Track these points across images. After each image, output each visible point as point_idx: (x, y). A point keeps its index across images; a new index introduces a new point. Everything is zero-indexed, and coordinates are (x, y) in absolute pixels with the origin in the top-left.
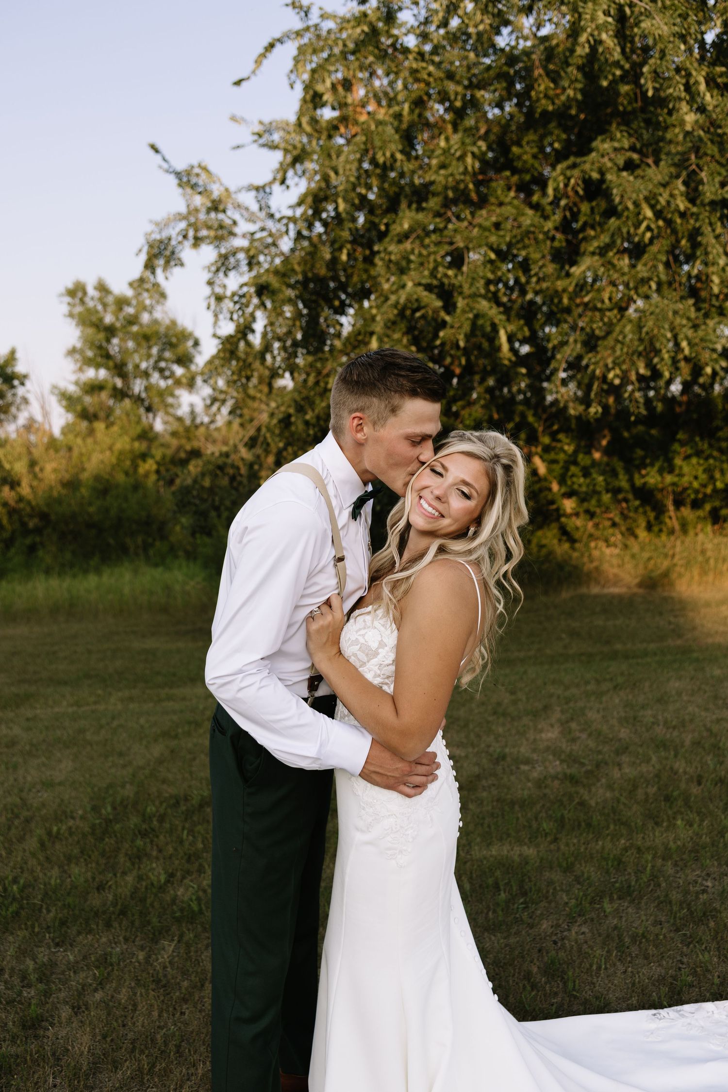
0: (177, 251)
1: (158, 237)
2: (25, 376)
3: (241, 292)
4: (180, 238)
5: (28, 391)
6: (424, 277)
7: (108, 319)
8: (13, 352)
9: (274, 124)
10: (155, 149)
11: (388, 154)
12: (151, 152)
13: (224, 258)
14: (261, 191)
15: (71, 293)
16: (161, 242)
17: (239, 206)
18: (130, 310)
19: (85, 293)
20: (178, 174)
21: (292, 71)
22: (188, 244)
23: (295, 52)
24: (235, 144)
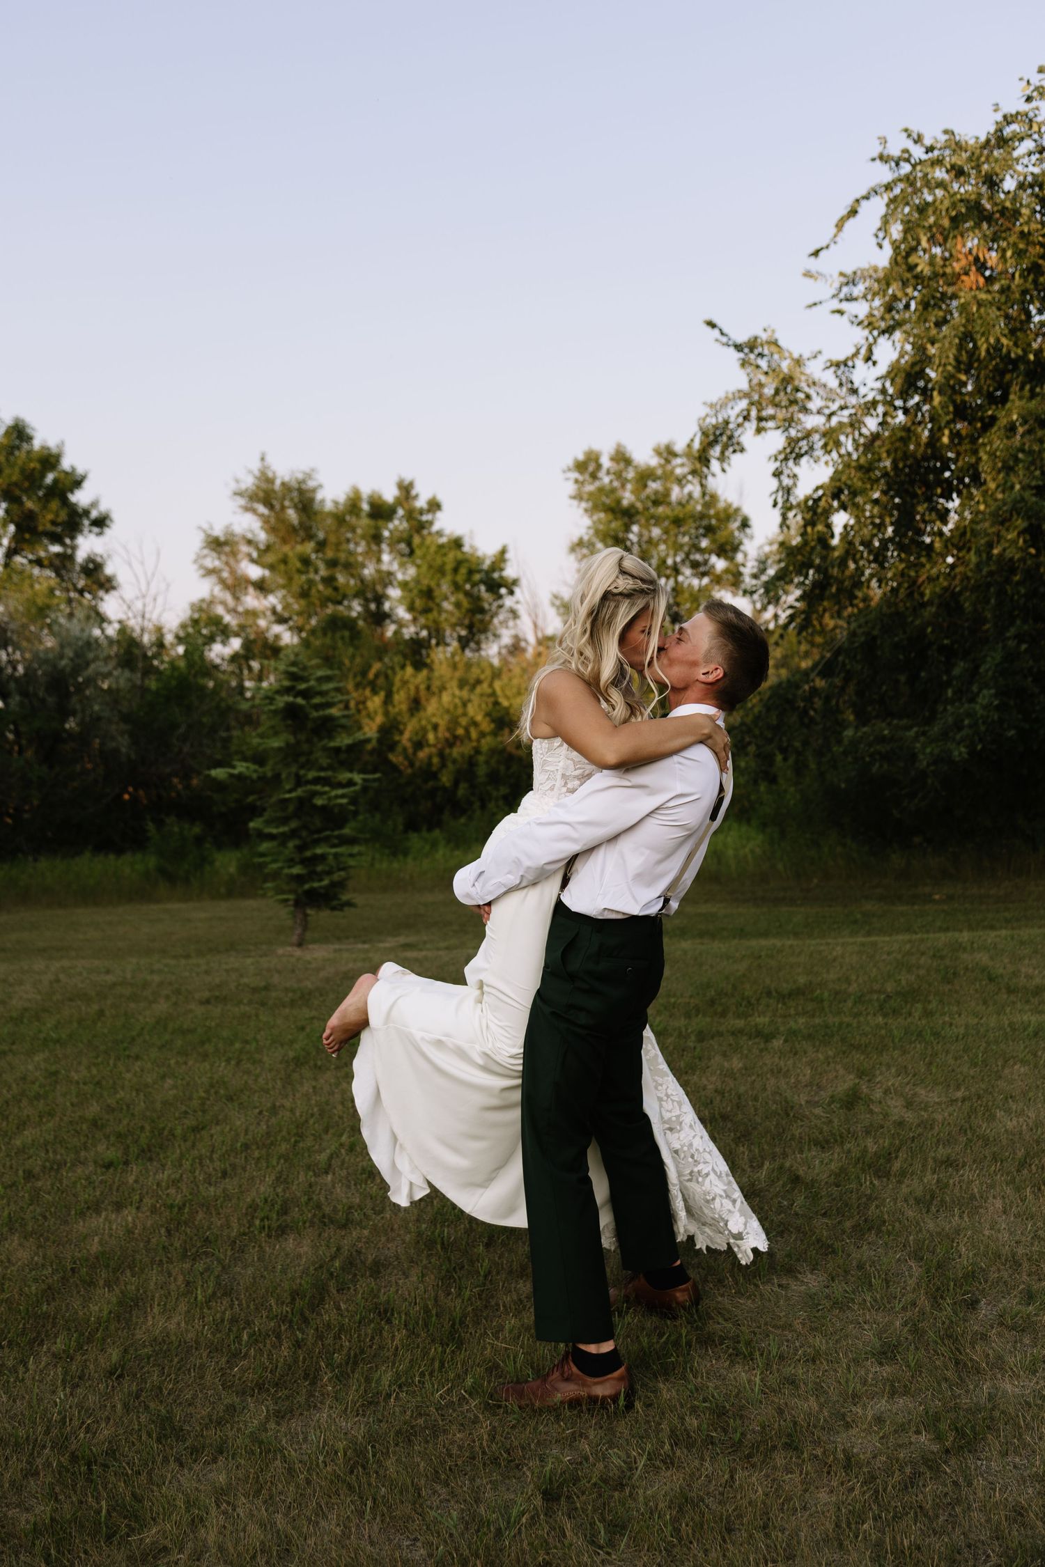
0: (736, 434)
1: (714, 421)
2: (515, 582)
3: (816, 496)
4: (740, 420)
5: (517, 602)
6: (1034, 478)
7: (628, 497)
8: (503, 552)
9: (859, 273)
10: (712, 325)
11: (992, 340)
12: (709, 329)
13: (793, 442)
14: (842, 367)
15: (581, 466)
16: (716, 427)
17: (814, 383)
18: (654, 486)
19: (599, 466)
20: (738, 348)
21: (880, 229)
22: (751, 426)
23: (882, 210)
24: (811, 302)
